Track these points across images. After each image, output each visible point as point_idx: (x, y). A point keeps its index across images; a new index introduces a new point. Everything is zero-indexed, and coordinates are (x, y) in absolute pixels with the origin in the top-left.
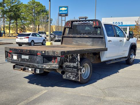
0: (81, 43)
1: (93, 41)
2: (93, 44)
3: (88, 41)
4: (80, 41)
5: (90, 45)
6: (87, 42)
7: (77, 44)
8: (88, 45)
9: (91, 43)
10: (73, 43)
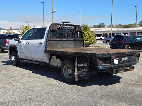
0: (65, 45)
1: (75, 43)
2: (75, 46)
3: (71, 43)
4: (64, 44)
5: (73, 47)
6: (70, 45)
7: (62, 47)
8: (71, 47)
9: (73, 45)
10: (58, 46)
